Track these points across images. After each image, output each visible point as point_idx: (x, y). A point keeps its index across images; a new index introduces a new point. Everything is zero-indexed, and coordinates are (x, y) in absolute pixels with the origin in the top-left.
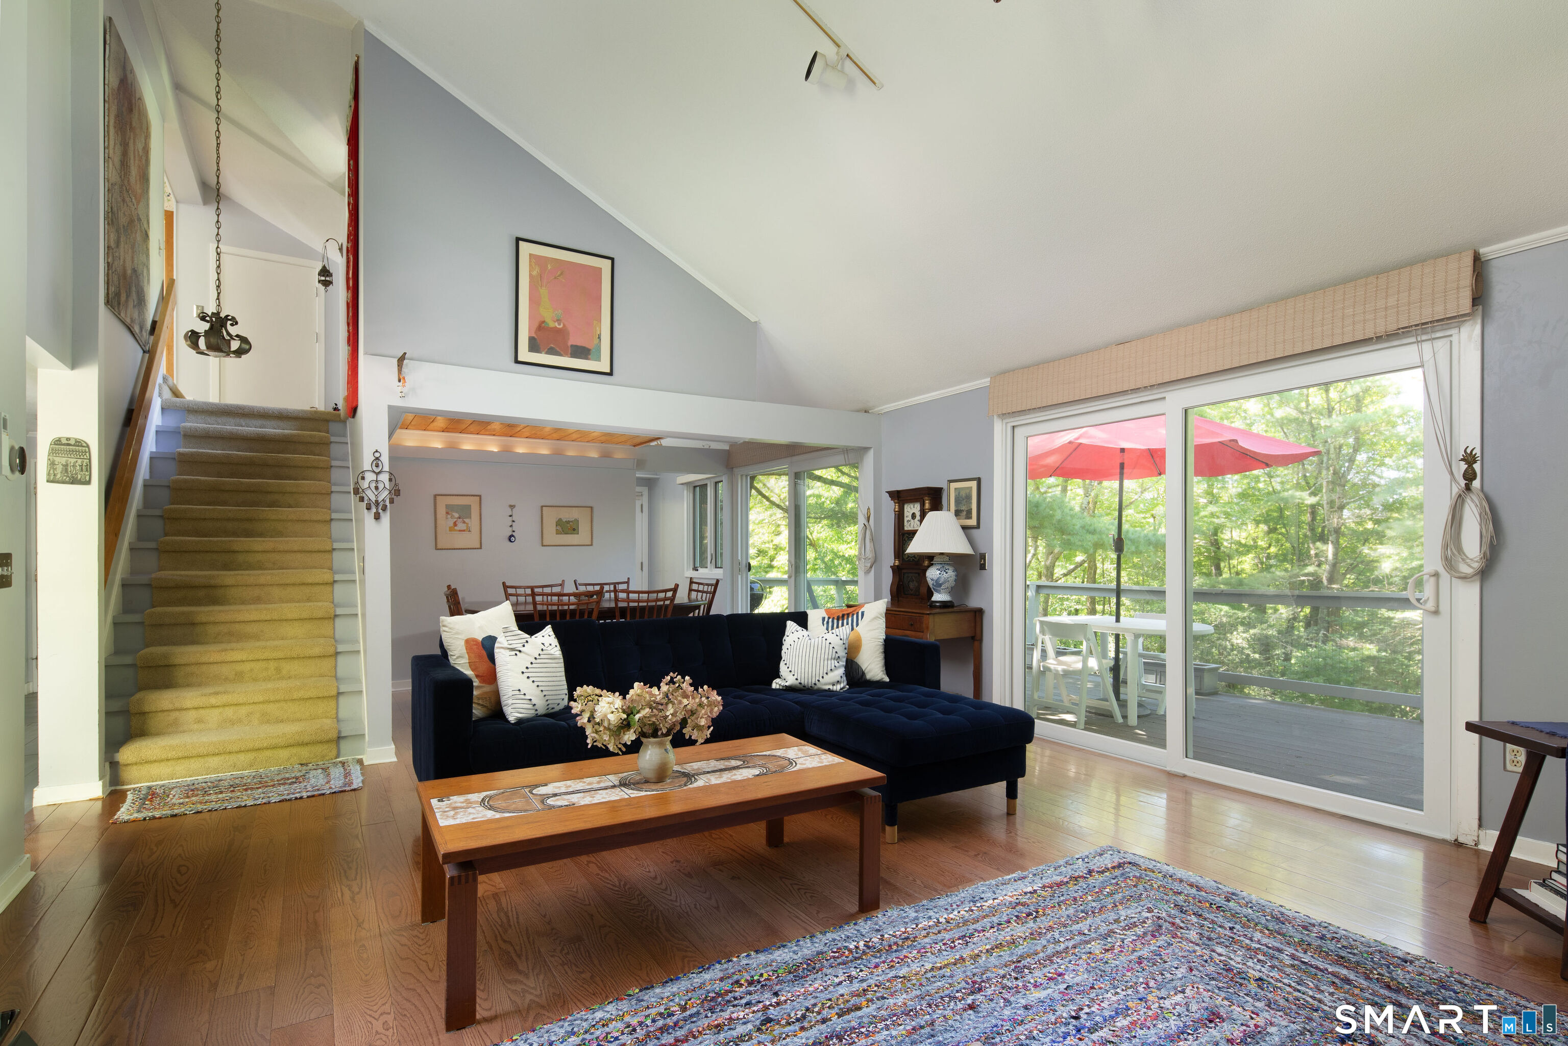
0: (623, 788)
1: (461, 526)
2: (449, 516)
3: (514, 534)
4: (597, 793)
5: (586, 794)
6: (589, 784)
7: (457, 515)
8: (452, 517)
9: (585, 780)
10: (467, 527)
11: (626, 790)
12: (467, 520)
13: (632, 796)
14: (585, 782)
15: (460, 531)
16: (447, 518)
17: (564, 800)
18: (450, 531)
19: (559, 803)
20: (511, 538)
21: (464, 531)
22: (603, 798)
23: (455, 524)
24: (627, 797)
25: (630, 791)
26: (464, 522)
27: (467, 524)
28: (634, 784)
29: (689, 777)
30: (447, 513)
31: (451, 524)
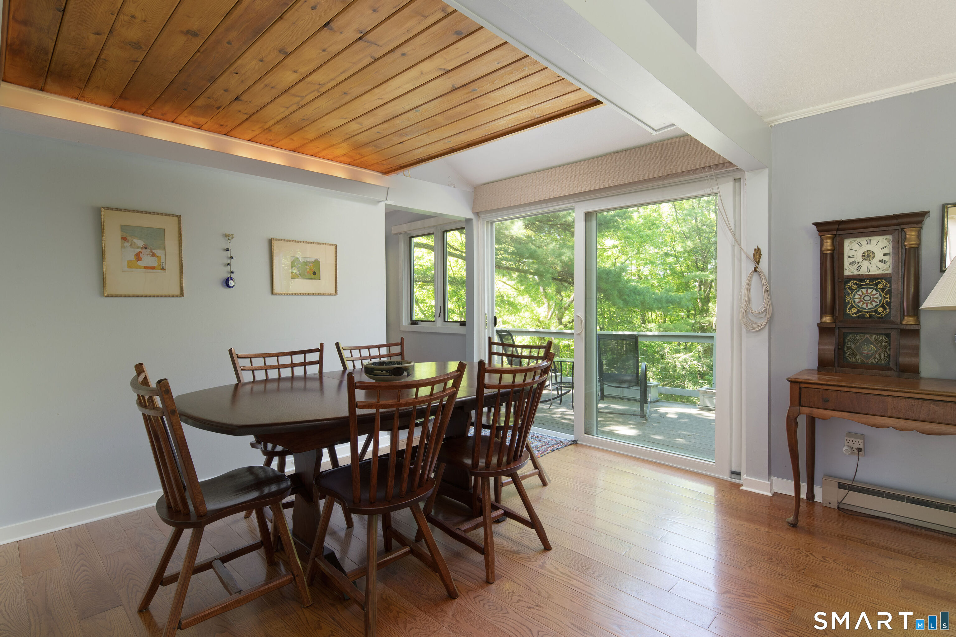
1: (148, 260)
2: (127, 244)
3: (232, 275)
7: (140, 243)
8: (133, 245)
10: (160, 262)
12: (158, 252)
15: (146, 268)
16: (123, 247)
18: (130, 267)
20: (226, 283)
21: (154, 268)
23: (138, 257)
26: (153, 255)
27: (159, 258)
30: (124, 239)
31: (132, 257)
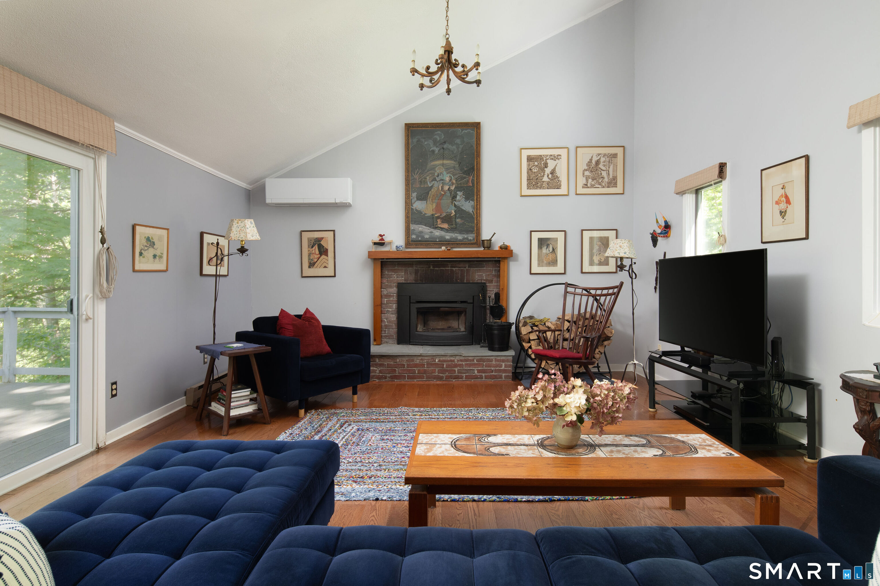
0: (593, 443)
4: (612, 442)
5: (619, 443)
6: (619, 451)
9: (624, 456)
11: (591, 441)
13: (587, 436)
14: (624, 453)
17: (634, 441)
19: (636, 439)
22: (607, 438)
24: (591, 436)
25: (589, 440)
28: (585, 445)
29: (541, 444)
